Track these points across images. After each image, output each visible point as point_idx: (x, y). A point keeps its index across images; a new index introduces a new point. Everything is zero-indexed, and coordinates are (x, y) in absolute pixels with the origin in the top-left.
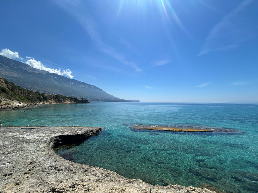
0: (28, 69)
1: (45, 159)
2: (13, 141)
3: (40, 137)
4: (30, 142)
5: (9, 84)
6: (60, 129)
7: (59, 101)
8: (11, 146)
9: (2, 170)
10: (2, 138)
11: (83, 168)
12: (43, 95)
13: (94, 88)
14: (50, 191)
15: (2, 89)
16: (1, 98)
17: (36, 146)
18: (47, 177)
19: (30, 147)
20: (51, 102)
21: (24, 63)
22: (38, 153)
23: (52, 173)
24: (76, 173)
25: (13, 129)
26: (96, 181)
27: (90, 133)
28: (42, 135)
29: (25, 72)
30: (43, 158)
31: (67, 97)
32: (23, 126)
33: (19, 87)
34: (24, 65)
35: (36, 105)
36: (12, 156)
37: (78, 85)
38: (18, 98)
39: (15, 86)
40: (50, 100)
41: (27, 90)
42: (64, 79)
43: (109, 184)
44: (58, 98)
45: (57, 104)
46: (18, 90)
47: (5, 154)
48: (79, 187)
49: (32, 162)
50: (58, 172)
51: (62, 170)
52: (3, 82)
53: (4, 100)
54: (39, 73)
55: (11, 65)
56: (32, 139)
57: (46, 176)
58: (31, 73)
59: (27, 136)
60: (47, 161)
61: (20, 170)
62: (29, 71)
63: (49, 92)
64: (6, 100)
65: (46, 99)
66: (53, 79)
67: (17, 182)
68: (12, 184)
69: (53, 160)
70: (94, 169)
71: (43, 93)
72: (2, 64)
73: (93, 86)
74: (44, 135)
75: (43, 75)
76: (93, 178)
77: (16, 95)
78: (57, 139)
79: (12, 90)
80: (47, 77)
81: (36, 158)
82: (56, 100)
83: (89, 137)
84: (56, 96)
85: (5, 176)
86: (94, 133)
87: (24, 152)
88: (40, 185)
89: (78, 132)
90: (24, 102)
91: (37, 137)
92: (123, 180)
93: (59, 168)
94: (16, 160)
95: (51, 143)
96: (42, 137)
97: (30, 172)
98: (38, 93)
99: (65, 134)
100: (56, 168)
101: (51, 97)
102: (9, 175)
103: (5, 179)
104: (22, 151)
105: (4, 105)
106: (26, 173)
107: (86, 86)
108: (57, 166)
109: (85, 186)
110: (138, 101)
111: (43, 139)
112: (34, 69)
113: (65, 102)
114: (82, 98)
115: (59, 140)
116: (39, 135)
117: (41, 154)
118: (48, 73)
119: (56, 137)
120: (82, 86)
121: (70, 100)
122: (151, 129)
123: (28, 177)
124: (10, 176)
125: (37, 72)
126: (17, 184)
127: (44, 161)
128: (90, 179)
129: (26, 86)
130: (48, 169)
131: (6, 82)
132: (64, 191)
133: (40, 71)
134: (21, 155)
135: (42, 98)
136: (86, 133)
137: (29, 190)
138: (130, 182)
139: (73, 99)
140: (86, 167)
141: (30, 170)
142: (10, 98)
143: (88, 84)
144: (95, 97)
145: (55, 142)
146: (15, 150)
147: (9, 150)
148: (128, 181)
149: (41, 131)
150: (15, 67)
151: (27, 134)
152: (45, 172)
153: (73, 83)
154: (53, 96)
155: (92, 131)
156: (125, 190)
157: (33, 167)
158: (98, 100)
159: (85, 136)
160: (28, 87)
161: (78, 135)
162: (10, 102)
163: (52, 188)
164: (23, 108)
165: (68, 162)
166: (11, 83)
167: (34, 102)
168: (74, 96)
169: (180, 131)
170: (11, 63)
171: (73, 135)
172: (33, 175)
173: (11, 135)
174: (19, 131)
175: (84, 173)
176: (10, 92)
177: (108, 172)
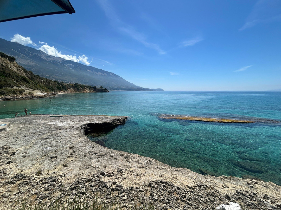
0: (43, 56)
1: (83, 145)
2: (47, 128)
3: (69, 124)
4: (63, 129)
5: (28, 74)
6: (86, 117)
7: (78, 90)
8: (46, 132)
9: (46, 153)
10: (36, 124)
11: (122, 155)
12: (62, 83)
13: (113, 76)
14: (99, 174)
15: (22, 78)
16: (24, 87)
17: (69, 132)
18: (91, 161)
19: (64, 133)
20: (70, 92)
21: (38, 50)
22: (74, 139)
23: (94, 158)
24: (117, 159)
25: (43, 117)
26: (140, 168)
27: (117, 122)
28: (71, 123)
29: (41, 60)
30: (80, 144)
31: (86, 86)
32: (51, 115)
33: (39, 76)
34: (38, 52)
35: (57, 94)
36: (51, 141)
37: (96, 73)
38: (39, 87)
39: (34, 75)
40: (69, 89)
41: (47, 79)
42: (80, 66)
43: (155, 171)
44: (77, 87)
45: (76, 93)
46: (37, 79)
47: (44, 139)
48: (127, 172)
49: (71, 147)
50: (100, 157)
51: (102, 155)
52: (22, 71)
53: (26, 90)
54: (54, 60)
55: (26, 52)
56: (63, 126)
57: (89, 161)
58: (46, 61)
59: (57, 123)
60: (85, 146)
61: (62, 153)
62: (45, 58)
63: (67, 81)
64: (29, 90)
65: (65, 88)
66: (69, 67)
67: (65, 164)
68: (60, 166)
69: (90, 146)
70: (134, 156)
71: (61, 82)
72: (17, 52)
73: (112, 73)
74: (73, 123)
75: (59, 62)
76: (136, 165)
77: (37, 84)
78: (86, 127)
79: (32, 79)
80: (64, 65)
81: (74, 144)
82: (75, 89)
83: (116, 126)
84: (75, 84)
85: (52, 158)
86: (120, 122)
87: (61, 138)
88: (86, 168)
89: (105, 120)
90: (46, 91)
91: (67, 124)
92: (169, 169)
93: (99, 154)
94: (56, 145)
95: (82, 131)
96: (71, 124)
97: (72, 156)
98: (57, 82)
99: (92, 122)
100: (96, 153)
101: (70, 86)
102: (54, 157)
103: (53, 161)
104: (58, 136)
105: (28, 94)
106: (69, 157)
107: (104, 74)
108: (96, 152)
109: (132, 172)
110: (161, 90)
111: (74, 126)
112: (49, 56)
113: (84, 91)
114: (101, 87)
115: (88, 128)
116: (68, 122)
117: (77, 140)
118: (64, 61)
119: (85, 125)
120: (100, 73)
121: (89, 89)
122: (181, 119)
123: (72, 161)
124: (55, 159)
125: (53, 60)
126: (65, 166)
127: (82, 146)
128: (134, 165)
129: (44, 75)
130: (89, 154)
131: (25, 71)
132: (113, 175)
133: (55, 58)
134: (59, 140)
135: (62, 87)
136: (113, 122)
137: (78, 172)
138: (177, 171)
139: (92, 88)
140: (125, 154)
141: (72, 154)
142: (32, 87)
143: (106, 72)
144: (115, 86)
145: (84, 130)
146: (52, 135)
147: (46, 135)
148: (175, 170)
149: (69, 119)
150: (30, 55)
151: (57, 121)
152: (87, 157)
153: (90, 71)
154: (72, 85)
155: (118, 120)
156: (176, 178)
157: (74, 152)
158: (117, 89)
159: (112, 124)
160: (46, 76)
161: (105, 124)
162: (33, 91)
163: (101, 172)
164: (46, 97)
165: (105, 148)
166: (29, 72)
167: (55, 92)
168: (92, 84)
169: (215, 122)
170: (25, 50)
171: (101, 123)
172: (76, 159)
173: (43, 122)
174: (48, 118)
175: (126, 160)
176: (31, 81)
177: (150, 160)
